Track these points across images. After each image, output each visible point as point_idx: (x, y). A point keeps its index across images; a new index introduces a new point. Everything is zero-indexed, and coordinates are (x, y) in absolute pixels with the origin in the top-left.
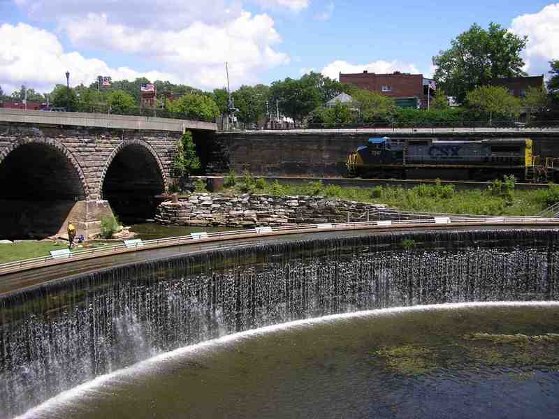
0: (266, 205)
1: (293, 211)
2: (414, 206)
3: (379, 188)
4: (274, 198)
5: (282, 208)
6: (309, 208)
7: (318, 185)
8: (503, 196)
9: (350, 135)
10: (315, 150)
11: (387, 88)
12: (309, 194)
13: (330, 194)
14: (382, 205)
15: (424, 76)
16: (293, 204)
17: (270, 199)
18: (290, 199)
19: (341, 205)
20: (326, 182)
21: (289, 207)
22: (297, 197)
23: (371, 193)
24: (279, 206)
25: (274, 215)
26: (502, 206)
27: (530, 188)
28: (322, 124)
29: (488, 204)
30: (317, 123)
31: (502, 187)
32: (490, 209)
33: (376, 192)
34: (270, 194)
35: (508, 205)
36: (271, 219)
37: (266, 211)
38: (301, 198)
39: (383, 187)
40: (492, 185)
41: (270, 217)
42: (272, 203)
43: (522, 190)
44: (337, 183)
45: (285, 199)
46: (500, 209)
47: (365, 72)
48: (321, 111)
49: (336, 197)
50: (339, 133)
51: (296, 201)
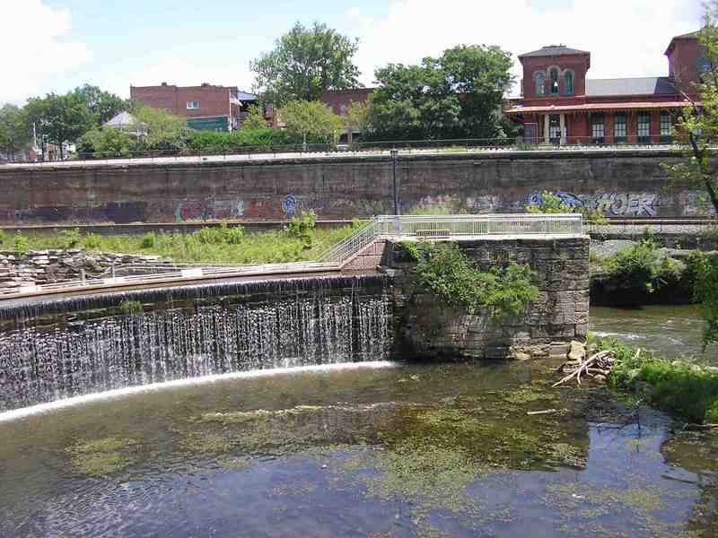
0: (5, 265)
1: (41, 271)
2: (194, 256)
3: (151, 235)
4: (16, 254)
5: (27, 267)
6: (63, 265)
7: (75, 235)
8: (301, 238)
9: (121, 168)
10: (77, 190)
11: (192, 104)
12: (62, 248)
13: (90, 246)
14: (155, 257)
15: (240, 89)
16: (41, 262)
17: (11, 257)
18: (37, 255)
19: (104, 260)
20: (84, 231)
21: (37, 266)
22: (47, 252)
23: (141, 242)
24: (23, 266)
25: (17, 278)
26: (299, 251)
27: (334, 226)
28: (94, 154)
29: (282, 248)
30: (86, 152)
31: (300, 227)
32: (284, 254)
33: (148, 241)
34: (11, 250)
35: (305, 248)
36: (12, 283)
37: (6, 273)
38: (53, 254)
39: (156, 234)
40: (288, 225)
41: (11, 280)
42: (13, 262)
43: (324, 228)
44: (98, 230)
45: (31, 256)
46: (296, 254)
47: (164, 84)
48: (93, 137)
49: (97, 248)
50: (107, 166)
51: (46, 257)
